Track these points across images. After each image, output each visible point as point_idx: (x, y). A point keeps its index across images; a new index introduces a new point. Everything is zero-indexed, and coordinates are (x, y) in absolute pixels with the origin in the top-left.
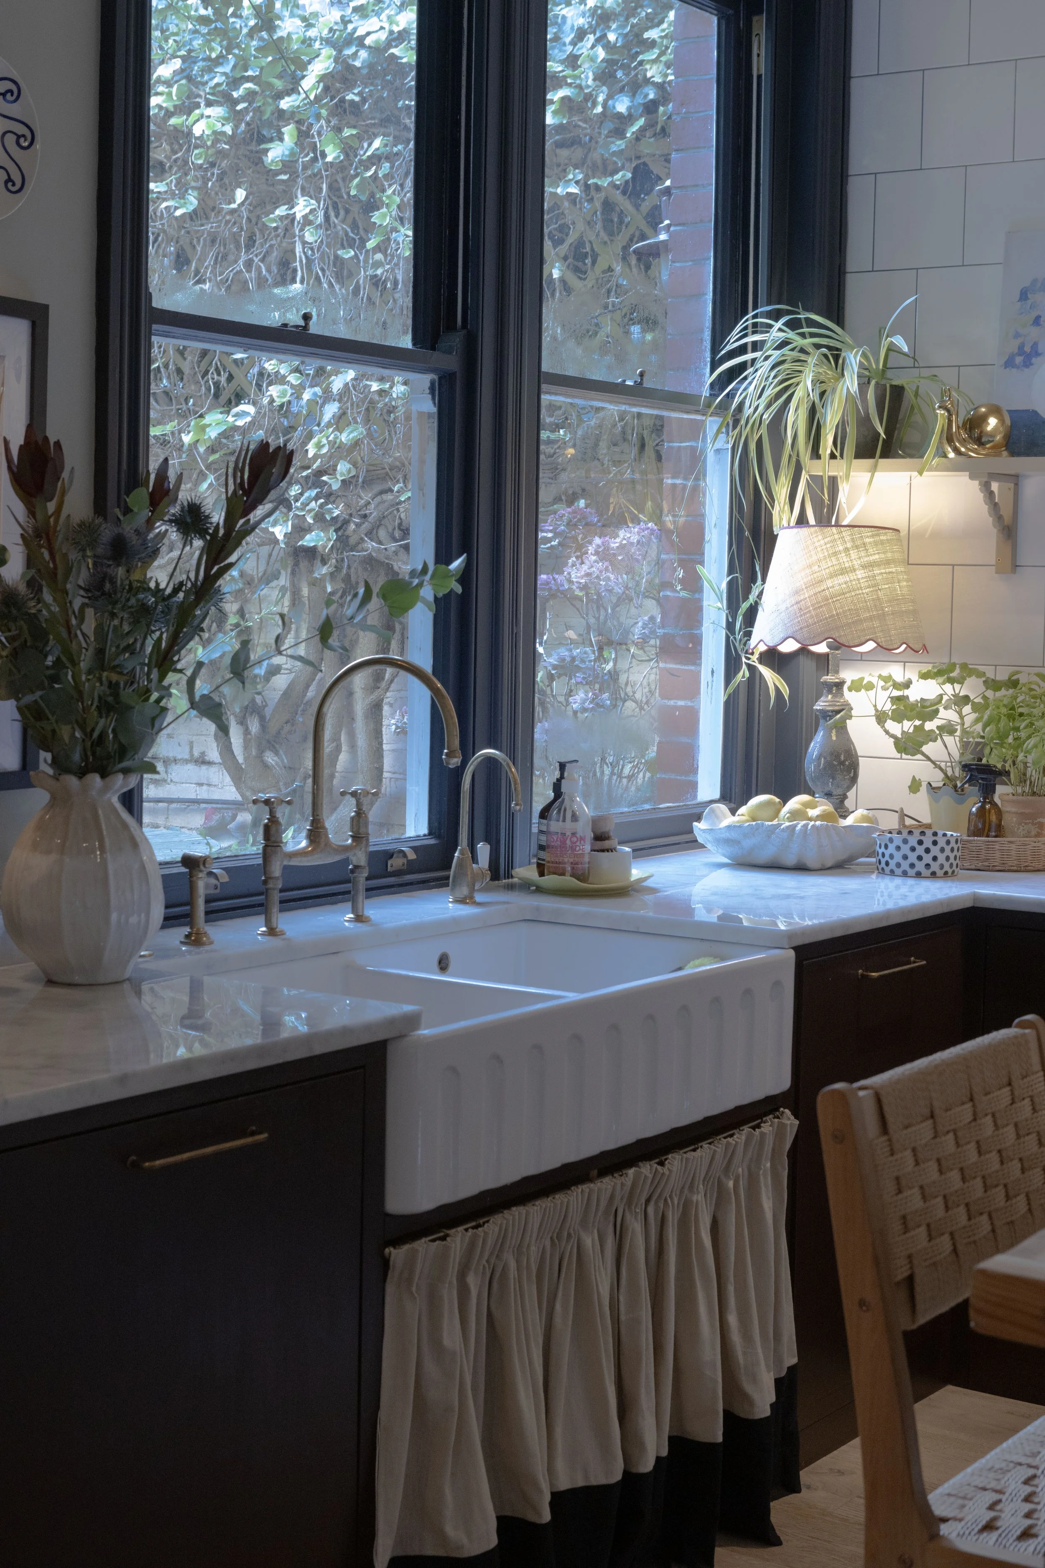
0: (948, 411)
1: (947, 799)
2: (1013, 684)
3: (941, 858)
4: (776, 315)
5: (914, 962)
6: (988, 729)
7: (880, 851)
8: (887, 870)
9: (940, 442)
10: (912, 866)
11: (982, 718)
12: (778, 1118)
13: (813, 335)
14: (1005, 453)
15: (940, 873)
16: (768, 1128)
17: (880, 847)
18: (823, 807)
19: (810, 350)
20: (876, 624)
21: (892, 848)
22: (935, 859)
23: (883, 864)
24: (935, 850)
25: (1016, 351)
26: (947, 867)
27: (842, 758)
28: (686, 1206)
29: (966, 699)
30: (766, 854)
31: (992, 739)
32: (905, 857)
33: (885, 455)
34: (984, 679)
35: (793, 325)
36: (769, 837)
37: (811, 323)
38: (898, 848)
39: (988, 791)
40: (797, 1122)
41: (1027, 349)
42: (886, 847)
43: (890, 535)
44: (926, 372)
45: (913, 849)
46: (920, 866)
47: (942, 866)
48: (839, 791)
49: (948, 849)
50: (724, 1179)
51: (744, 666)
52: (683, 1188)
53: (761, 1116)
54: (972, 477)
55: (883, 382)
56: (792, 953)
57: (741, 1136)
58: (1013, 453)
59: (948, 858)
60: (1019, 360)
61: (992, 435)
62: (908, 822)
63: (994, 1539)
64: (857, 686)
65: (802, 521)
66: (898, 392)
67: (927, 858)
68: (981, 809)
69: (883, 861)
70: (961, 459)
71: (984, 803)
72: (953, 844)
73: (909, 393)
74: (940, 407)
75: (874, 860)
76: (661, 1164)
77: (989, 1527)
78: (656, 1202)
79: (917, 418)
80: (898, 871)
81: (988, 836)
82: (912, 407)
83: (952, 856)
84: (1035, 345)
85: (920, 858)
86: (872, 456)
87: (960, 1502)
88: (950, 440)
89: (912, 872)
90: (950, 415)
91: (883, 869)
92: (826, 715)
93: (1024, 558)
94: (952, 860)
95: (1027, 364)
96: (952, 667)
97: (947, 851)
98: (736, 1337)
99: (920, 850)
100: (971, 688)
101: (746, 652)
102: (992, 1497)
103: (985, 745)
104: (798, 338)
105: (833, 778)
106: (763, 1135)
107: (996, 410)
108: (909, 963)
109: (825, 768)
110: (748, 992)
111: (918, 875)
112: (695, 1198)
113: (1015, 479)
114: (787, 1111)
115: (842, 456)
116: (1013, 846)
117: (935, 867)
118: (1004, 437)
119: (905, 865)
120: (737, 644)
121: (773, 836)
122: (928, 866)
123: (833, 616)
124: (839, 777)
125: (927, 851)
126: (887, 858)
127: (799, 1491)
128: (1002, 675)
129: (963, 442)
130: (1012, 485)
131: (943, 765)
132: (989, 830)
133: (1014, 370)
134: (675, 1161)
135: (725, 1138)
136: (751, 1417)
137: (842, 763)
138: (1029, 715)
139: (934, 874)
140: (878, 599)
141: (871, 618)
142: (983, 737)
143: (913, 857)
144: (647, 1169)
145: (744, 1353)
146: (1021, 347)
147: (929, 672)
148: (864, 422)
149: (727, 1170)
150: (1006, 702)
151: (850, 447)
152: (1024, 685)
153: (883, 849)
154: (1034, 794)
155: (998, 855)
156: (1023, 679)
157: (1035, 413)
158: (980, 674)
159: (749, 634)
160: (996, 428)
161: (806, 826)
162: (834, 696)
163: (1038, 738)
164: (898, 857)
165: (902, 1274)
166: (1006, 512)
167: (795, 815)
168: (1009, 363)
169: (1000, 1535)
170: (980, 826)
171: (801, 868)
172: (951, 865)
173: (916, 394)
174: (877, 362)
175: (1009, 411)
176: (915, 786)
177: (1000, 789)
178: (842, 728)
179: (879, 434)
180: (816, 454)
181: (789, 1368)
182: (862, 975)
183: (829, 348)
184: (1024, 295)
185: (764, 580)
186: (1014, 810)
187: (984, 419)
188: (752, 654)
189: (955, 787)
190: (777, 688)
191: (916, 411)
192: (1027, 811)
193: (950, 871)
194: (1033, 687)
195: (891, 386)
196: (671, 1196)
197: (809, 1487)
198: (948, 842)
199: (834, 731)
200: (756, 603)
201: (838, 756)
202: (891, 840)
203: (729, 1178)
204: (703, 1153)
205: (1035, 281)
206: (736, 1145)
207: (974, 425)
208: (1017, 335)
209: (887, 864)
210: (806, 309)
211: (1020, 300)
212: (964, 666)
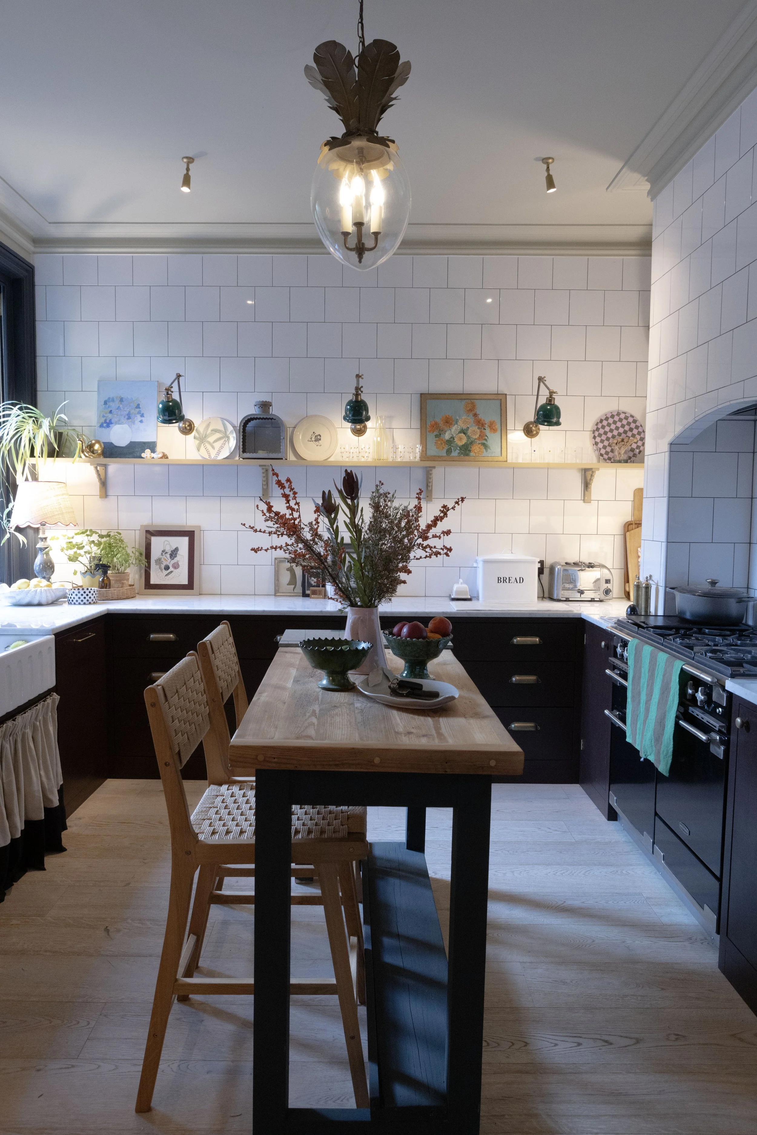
0: (82, 441)
1: (88, 577)
2: (108, 536)
3: (92, 597)
4: (14, 405)
5: (91, 635)
6: (103, 552)
7: (69, 597)
8: (73, 603)
9: (79, 453)
10: (82, 601)
11: (100, 548)
12: (51, 696)
13: (27, 413)
14: (102, 457)
15: (92, 602)
16: (49, 701)
17: (69, 595)
18: (44, 582)
19: (27, 418)
20: (60, 516)
21: (74, 595)
22: (90, 598)
23: (71, 601)
24: (90, 595)
25: (104, 422)
26: (94, 600)
27: (49, 564)
28: (24, 735)
29: (93, 542)
30: (26, 601)
31: (104, 555)
32: (79, 598)
33: (57, 457)
34: (98, 534)
35: (21, 409)
36: (27, 594)
37: (27, 408)
38: (76, 595)
39: (105, 573)
40: (59, 697)
41: (108, 421)
42: (72, 595)
43: (63, 485)
44: (70, 428)
45: (82, 595)
46: (85, 601)
47: (93, 600)
48: (48, 576)
49: (94, 594)
50: (35, 722)
51: (8, 533)
52: (22, 728)
53: (45, 697)
54: (91, 465)
55: (55, 431)
56: (53, 636)
57: (40, 706)
58: (105, 457)
59: (94, 597)
60: (105, 425)
61: (97, 451)
62: (74, 585)
63: (217, 836)
64: (53, 539)
65: (27, 480)
66: (61, 434)
67: (87, 598)
68: (103, 580)
69: (71, 600)
70: (87, 459)
71: (104, 577)
72: (96, 592)
73: (65, 434)
74: (79, 440)
75: (66, 600)
76: (14, 720)
77: (214, 833)
78: (13, 735)
79: (68, 444)
80: (77, 603)
81: (106, 588)
82: (66, 439)
83: (96, 596)
84: (110, 420)
85: (85, 598)
86: (53, 456)
87: (198, 826)
88: (83, 452)
89: (82, 603)
90: (82, 443)
91: (71, 603)
92: (41, 549)
93: (110, 492)
94: (96, 598)
95: (108, 426)
96: (87, 531)
97: (94, 595)
98: (44, 779)
99: (85, 595)
100: (95, 538)
101: (9, 528)
102: (207, 822)
103: (102, 557)
104: (23, 414)
105: (46, 572)
106: (48, 703)
107: (98, 442)
108: (89, 635)
109: (42, 568)
110: (40, 652)
111: (85, 604)
112: (26, 731)
113: (105, 466)
114: (54, 693)
115: (42, 457)
116: (116, 591)
117: (90, 600)
118: (102, 451)
119: (79, 601)
120: (4, 525)
121: (29, 594)
122: (88, 600)
123: (44, 514)
124: (48, 571)
125: (87, 595)
126: (72, 599)
127: (67, 829)
128: (104, 533)
129: (88, 452)
130: (104, 468)
131: (87, 565)
132: (106, 586)
133: (103, 429)
134: (19, 718)
135: (35, 707)
136: (52, 807)
137: (49, 566)
138: (117, 546)
139: (90, 603)
140: (61, 507)
141: (58, 514)
142: (101, 555)
143: (82, 598)
144: (10, 723)
145: (48, 784)
146: (105, 421)
147: (78, 533)
148: (50, 444)
149: (36, 719)
150: (108, 542)
151: (45, 453)
152: (113, 536)
153: (70, 596)
154: (119, 573)
155: (110, 595)
156: (112, 534)
157: (112, 443)
158: (96, 533)
159: (9, 521)
160: (98, 448)
161: (41, 590)
162: (44, 542)
163: (121, 554)
164: (77, 598)
165: (177, 750)
166: (103, 476)
167: (36, 586)
168: (101, 426)
169: (219, 835)
170: (103, 585)
171: (40, 605)
172: (96, 599)
173: (67, 435)
174: (53, 424)
175: (103, 442)
176: (75, 573)
177: (109, 572)
178: (47, 554)
179: (55, 448)
180: (32, 455)
181: (61, 785)
182: (75, 641)
183: (36, 418)
184: (105, 403)
185: (14, 501)
186: (113, 579)
187: (94, 444)
188: (11, 528)
189: (91, 572)
190: (23, 542)
191: (68, 441)
192: (118, 579)
193: (95, 601)
194: (116, 537)
195: (59, 432)
196: (18, 732)
197: (70, 827)
198: (94, 592)
199: (45, 555)
200: (12, 509)
201: (47, 564)
202: (74, 592)
203: (37, 721)
204: (29, 714)
205: (109, 398)
206: (39, 709)
207: (91, 447)
208: (104, 416)
209: (72, 601)
210: (25, 404)
211: (104, 404)
212: (91, 530)
